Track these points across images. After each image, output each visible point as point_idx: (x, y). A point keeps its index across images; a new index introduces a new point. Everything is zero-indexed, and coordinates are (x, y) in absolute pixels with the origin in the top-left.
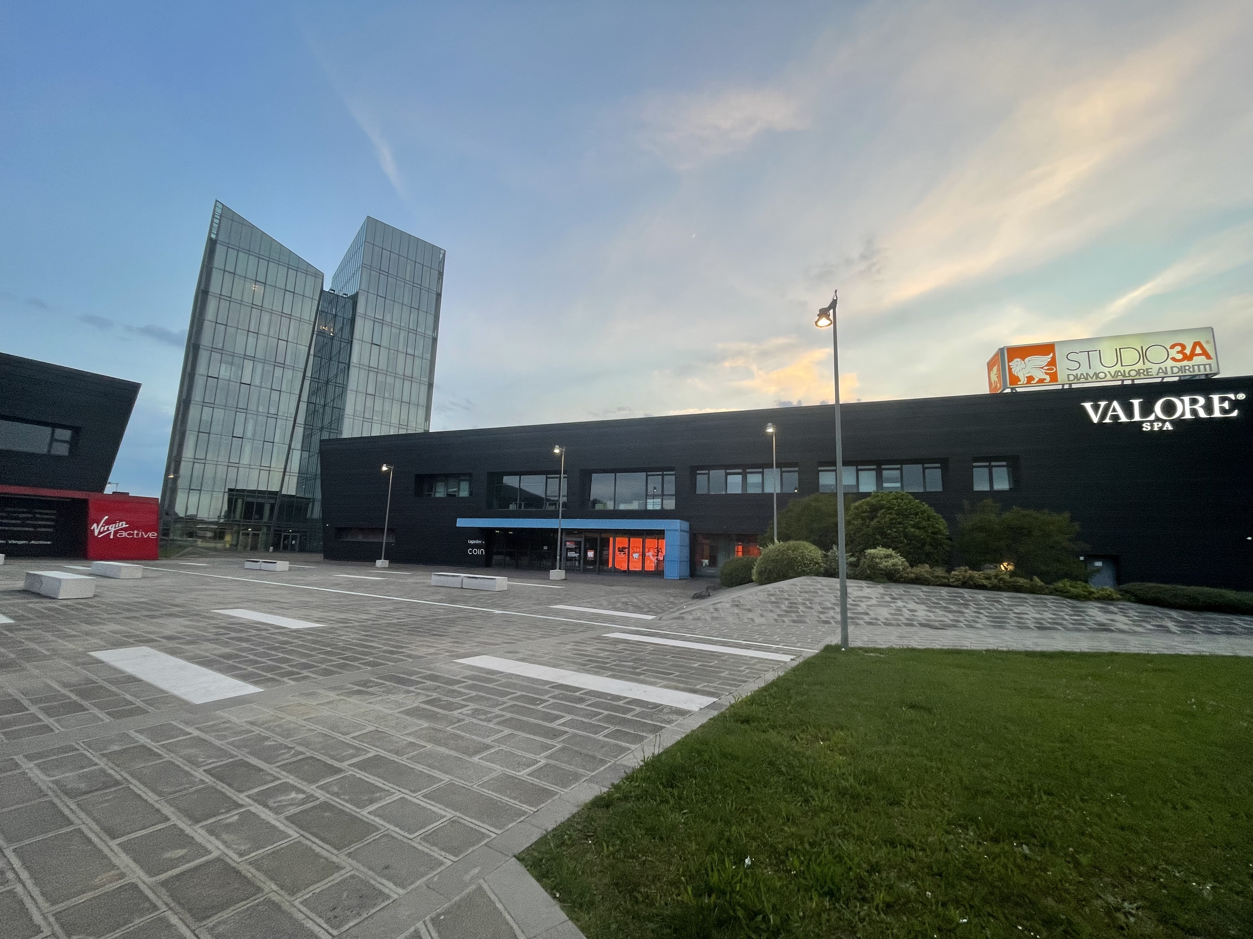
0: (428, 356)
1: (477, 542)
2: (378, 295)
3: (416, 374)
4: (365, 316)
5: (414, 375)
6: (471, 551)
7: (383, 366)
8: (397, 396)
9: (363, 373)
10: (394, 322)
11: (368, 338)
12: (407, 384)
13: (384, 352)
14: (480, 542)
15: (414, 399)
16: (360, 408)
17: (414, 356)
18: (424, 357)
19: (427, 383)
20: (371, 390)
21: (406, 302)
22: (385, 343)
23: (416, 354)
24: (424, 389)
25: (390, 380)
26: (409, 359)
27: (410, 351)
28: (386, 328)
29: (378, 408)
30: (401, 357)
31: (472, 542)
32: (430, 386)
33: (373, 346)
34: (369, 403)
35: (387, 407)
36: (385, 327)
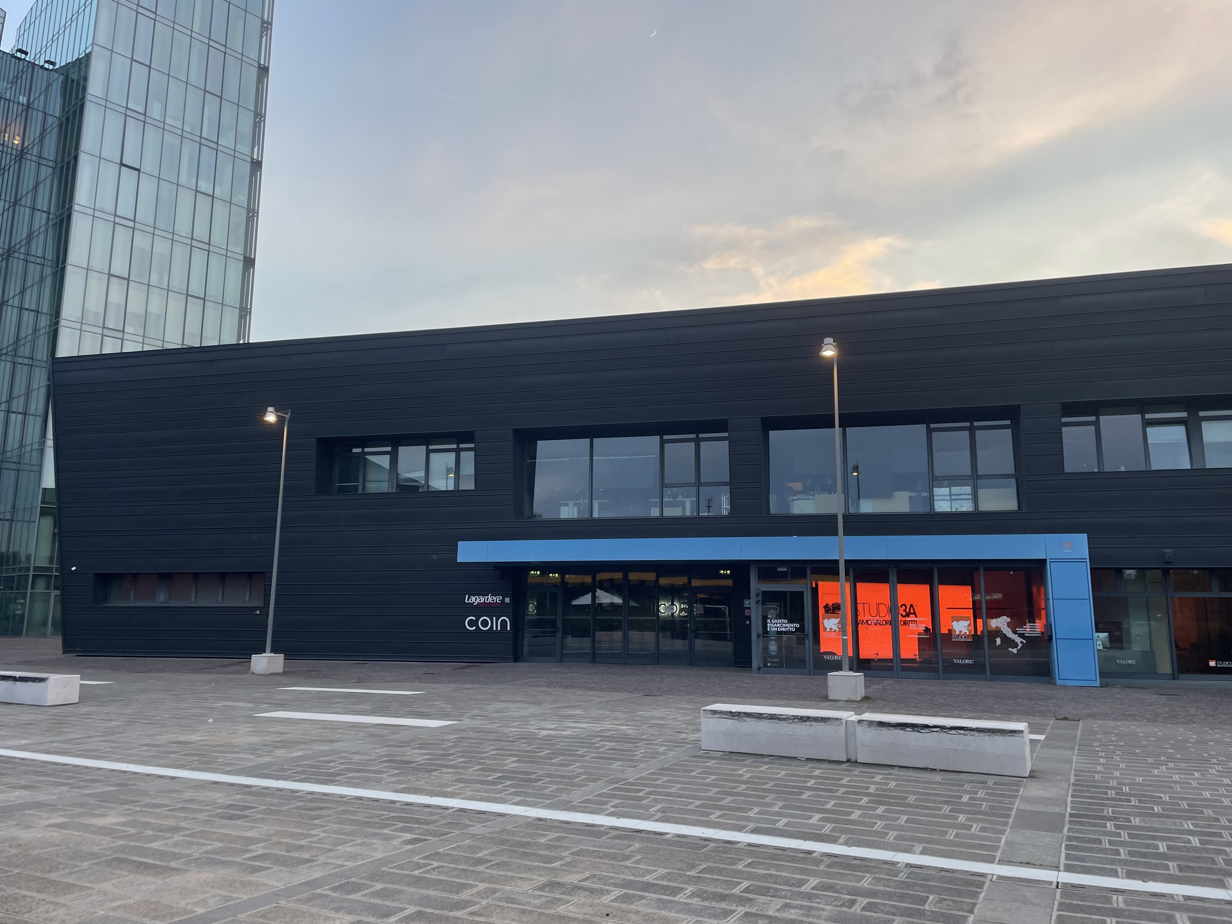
0: (242, 198)
1: (490, 599)
2: (132, 60)
3: (218, 237)
4: (106, 104)
5: (215, 239)
6: (471, 623)
7: (145, 215)
8: (178, 282)
9: (102, 230)
10: (169, 121)
11: (111, 151)
12: (199, 257)
13: (148, 187)
14: (498, 599)
15: (213, 291)
16: (94, 304)
17: (213, 197)
18: (235, 200)
19: (242, 258)
20: (119, 267)
21: (193, 79)
22: (149, 166)
23: (217, 193)
24: (235, 269)
25: (161, 247)
26: (203, 204)
27: (204, 186)
28: (152, 135)
29: (135, 305)
30: (186, 198)
31: (475, 600)
32: (249, 263)
33: (123, 168)
34: (116, 296)
35: (155, 306)
36: (149, 130)
